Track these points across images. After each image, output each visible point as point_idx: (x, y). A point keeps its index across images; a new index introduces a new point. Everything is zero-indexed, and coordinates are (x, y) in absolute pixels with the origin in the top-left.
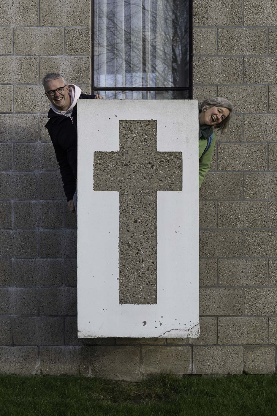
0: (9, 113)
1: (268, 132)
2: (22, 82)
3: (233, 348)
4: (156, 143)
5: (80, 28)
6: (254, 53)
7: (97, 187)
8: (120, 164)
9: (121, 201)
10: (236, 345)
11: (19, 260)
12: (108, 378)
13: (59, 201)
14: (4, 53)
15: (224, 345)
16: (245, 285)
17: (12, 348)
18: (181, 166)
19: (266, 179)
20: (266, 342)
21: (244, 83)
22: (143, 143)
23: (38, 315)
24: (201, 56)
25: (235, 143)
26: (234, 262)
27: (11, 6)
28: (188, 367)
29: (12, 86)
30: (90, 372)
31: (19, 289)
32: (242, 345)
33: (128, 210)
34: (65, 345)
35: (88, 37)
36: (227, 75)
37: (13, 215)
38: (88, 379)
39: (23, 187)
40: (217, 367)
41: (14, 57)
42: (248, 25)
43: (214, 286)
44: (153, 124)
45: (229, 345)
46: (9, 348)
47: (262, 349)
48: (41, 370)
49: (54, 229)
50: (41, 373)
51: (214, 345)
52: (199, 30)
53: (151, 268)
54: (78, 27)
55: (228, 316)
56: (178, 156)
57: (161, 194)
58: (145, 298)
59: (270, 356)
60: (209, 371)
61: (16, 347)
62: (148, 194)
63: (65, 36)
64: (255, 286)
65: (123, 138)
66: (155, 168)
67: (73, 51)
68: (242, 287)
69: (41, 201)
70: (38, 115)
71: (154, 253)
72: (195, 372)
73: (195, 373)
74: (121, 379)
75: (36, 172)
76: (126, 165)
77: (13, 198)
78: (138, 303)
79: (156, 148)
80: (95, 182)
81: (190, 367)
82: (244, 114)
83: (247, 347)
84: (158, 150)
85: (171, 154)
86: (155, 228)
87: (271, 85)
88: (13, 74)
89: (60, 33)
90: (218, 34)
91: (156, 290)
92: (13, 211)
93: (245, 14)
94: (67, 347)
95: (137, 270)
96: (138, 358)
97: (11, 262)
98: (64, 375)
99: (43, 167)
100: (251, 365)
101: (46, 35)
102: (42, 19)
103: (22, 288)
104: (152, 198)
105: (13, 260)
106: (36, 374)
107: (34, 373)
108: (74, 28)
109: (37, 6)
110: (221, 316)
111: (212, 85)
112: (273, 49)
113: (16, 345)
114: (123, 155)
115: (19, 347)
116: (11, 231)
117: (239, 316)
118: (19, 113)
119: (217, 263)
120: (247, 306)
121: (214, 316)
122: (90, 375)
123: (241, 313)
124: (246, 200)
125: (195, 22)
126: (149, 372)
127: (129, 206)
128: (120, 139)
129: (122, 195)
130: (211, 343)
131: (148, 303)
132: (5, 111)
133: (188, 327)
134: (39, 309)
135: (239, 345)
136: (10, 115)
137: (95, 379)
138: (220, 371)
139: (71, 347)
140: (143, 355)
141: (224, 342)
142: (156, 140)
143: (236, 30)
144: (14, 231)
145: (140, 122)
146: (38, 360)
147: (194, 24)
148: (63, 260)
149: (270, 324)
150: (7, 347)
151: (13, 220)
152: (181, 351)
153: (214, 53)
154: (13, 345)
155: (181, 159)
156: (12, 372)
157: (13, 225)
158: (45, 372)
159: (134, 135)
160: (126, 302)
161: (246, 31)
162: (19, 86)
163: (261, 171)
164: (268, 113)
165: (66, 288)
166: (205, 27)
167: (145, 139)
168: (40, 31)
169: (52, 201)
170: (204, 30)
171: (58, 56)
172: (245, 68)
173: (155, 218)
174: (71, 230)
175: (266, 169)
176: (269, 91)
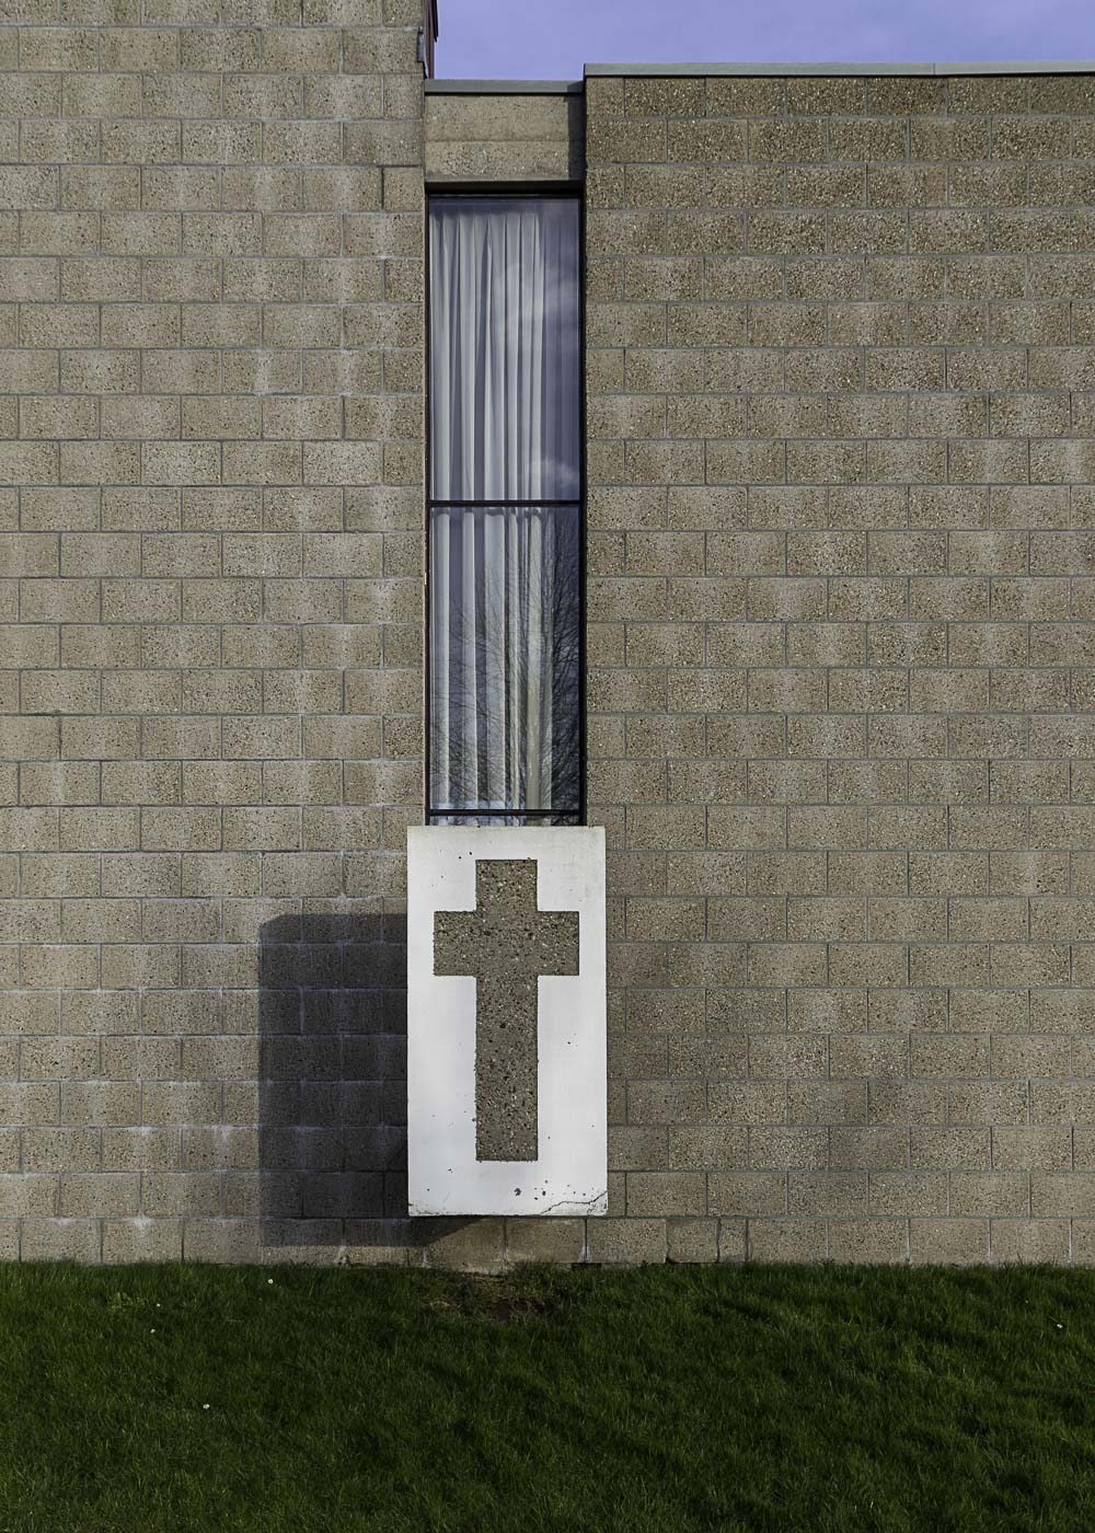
0: (296, 851)
1: (706, 880)
2: (316, 801)
3: (651, 1222)
4: (535, 898)
5: (408, 716)
6: (684, 755)
7: (439, 970)
8: (477, 931)
9: (479, 993)
10: (654, 1217)
11: (311, 1083)
12: (454, 1269)
13: (375, 991)
14: (287, 757)
15: (635, 1218)
16: (669, 1122)
17: (302, 1221)
18: (576, 935)
19: (702, 955)
20: (702, 1212)
21: (669, 802)
22: (515, 897)
23: (343, 1169)
24: (599, 761)
25: (654, 897)
26: (653, 1085)
27: (298, 682)
28: (580, 1252)
29: (300, 808)
30: (425, 1260)
31: (313, 1129)
32: (665, 1217)
33: (490, 1008)
34: (384, 1217)
35: (420, 731)
36: (641, 789)
37: (302, 1013)
38: (422, 1272)
39: (319, 968)
40: (625, 1251)
41: (303, 763)
42: (673, 710)
43: (621, 1125)
44: (530, 865)
45: (645, 1218)
46: (298, 1221)
47: (695, 1223)
48: (348, 1257)
49: (367, 1034)
50: (348, 1261)
51: (621, 1217)
52: (596, 719)
53: (528, 1102)
54: (404, 715)
55: (643, 1171)
56: (572, 918)
57: (544, 982)
58: (518, 1151)
59: (709, 1235)
60: (612, 1259)
61: (307, 1221)
62: (523, 980)
63: (384, 729)
64: (685, 1125)
65: (481, 888)
66: (534, 938)
67: (397, 753)
68: (664, 1125)
69: (347, 990)
70: (342, 853)
71: (533, 1077)
72: (590, 1259)
73: (591, 1261)
74: (473, 1270)
75: (339, 944)
76: (488, 934)
77: (302, 984)
78: (507, 1159)
79: (536, 906)
80: (437, 961)
81: (583, 1252)
82: (668, 852)
83: (673, 1220)
84: (539, 909)
85: (560, 915)
86: (535, 1036)
87: (711, 805)
88: (303, 790)
89: (376, 725)
90: (626, 726)
91: (536, 1138)
92: (302, 1005)
93: (670, 694)
94: (389, 1221)
95: (506, 1105)
96: (500, 1239)
97: (299, 1087)
98: (385, 1264)
99: (349, 937)
100: (679, 1248)
101: (354, 727)
102: (347, 702)
103: (317, 1128)
104: (529, 987)
105: (303, 1083)
106: (340, 1263)
107: (336, 1261)
108: (398, 715)
109: (340, 682)
110: (632, 1171)
111: (617, 805)
112: (714, 749)
113: (307, 1218)
114: (482, 917)
115: (313, 1221)
116: (299, 1038)
117: (660, 1171)
118: (311, 851)
119: (626, 1087)
120: (672, 1155)
121: (620, 1171)
122: (425, 1264)
123: (663, 1167)
124: (671, 987)
125: (590, 706)
126: (517, 1260)
127: (493, 1001)
128: (477, 890)
129: (480, 982)
130: (615, 1215)
131: (524, 1159)
132: (289, 847)
133: (588, 1198)
134: (344, 1161)
135: (660, 1217)
136: (297, 854)
137: (433, 1272)
138: (630, 1259)
139: (394, 1221)
140: (508, 1232)
141: (637, 1212)
142: (536, 893)
143: (656, 719)
144: (305, 1037)
145: (510, 862)
146: (343, 1241)
147: (588, 709)
148: (381, 1082)
149: (709, 1184)
150: (294, 1220)
151: (302, 1019)
152: (568, 1226)
153: (621, 756)
154: (303, 1217)
155: (577, 923)
156: (301, 1260)
157: (302, 1028)
158: (353, 1261)
159: (501, 885)
160: (487, 1158)
161: (670, 720)
162: (310, 808)
163: (694, 942)
164: (706, 849)
165: (387, 1127)
166: (606, 714)
167: (518, 890)
168: (345, 721)
169: (363, 990)
170: (604, 718)
171: (373, 761)
172: (669, 779)
173: (535, 1020)
174: (393, 1036)
175: (703, 938)
176: (707, 816)
